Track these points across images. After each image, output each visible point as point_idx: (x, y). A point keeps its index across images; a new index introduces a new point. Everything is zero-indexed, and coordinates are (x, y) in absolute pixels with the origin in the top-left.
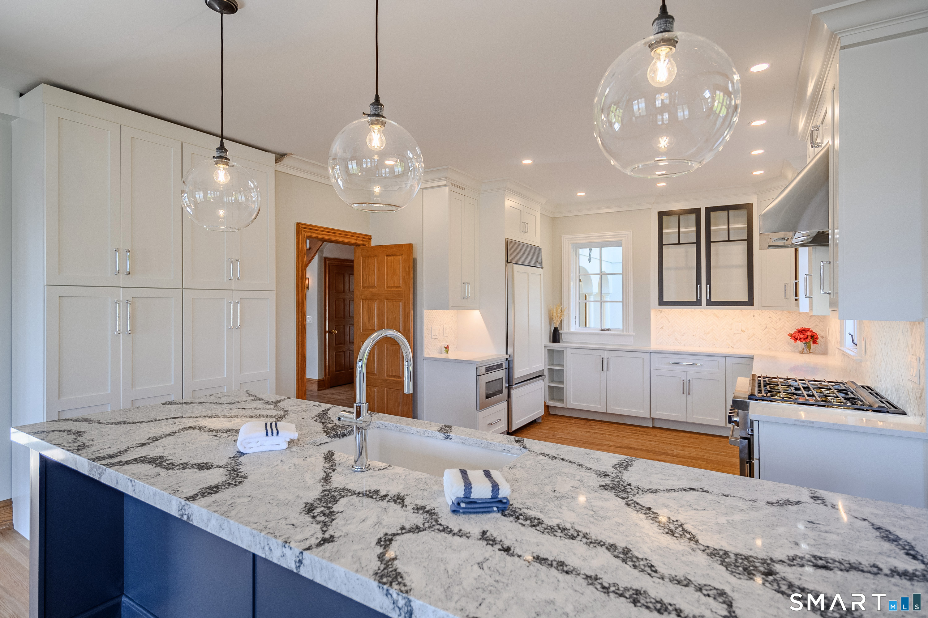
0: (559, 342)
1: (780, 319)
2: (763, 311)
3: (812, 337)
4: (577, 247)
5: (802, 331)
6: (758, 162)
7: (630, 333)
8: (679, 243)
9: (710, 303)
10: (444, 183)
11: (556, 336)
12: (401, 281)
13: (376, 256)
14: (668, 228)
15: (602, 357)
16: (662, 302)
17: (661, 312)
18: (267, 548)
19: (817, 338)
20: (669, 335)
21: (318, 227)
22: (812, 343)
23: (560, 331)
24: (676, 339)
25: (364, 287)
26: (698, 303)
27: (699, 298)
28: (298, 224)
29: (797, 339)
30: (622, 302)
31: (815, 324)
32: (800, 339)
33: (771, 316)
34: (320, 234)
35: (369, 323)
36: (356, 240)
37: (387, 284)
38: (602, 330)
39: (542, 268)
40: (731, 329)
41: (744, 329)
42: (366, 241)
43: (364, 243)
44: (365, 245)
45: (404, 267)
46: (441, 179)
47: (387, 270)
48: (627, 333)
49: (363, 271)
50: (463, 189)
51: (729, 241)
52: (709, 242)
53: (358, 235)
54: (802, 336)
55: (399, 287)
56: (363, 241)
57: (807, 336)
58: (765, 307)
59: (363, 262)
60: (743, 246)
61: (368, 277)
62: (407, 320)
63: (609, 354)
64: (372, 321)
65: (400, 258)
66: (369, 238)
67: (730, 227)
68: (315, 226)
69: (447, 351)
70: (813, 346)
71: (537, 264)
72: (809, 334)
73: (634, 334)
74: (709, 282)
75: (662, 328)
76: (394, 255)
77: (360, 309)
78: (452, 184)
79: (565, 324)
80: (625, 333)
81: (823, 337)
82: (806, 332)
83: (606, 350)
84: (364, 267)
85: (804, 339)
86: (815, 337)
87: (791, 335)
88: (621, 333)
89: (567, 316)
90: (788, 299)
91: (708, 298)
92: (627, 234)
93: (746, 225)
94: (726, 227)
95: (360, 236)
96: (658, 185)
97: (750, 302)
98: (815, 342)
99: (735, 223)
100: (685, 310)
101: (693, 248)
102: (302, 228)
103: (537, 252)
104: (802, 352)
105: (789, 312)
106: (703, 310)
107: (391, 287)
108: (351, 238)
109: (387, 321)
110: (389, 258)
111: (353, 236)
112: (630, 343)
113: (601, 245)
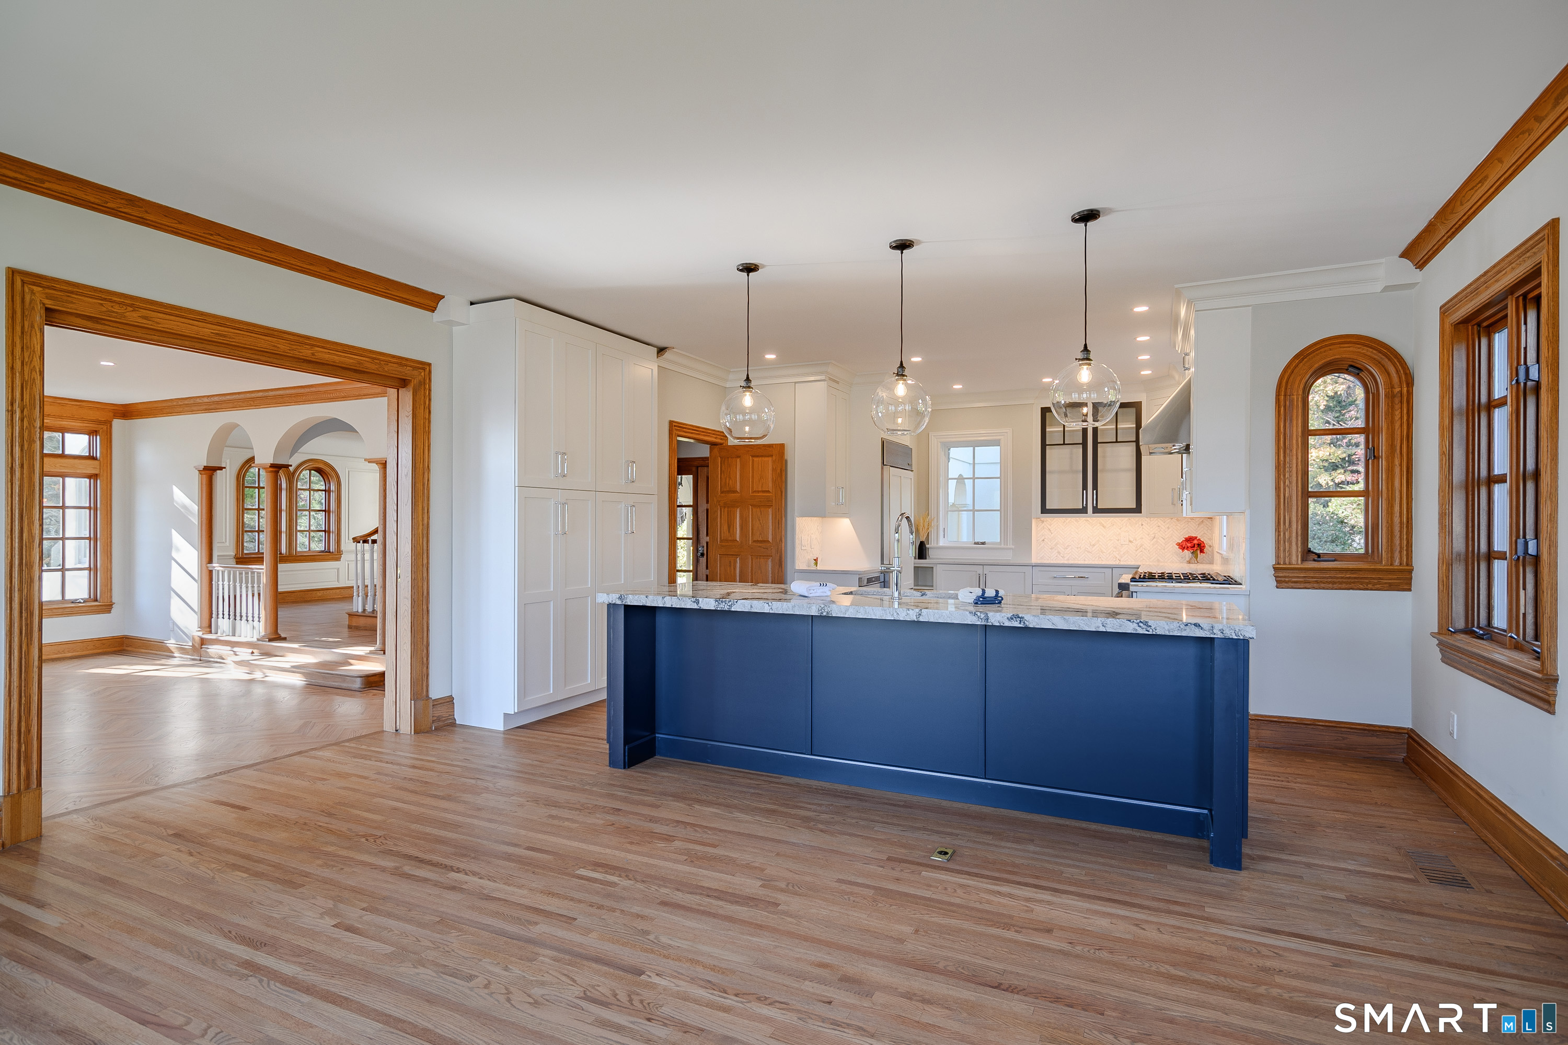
0: (926, 559)
1: (1168, 528)
2: (1152, 519)
3: (1199, 545)
4: (947, 447)
5: (1189, 539)
6: (1145, 365)
7: (1009, 546)
8: (1064, 444)
9: (1096, 510)
10: (823, 377)
11: (922, 551)
12: (770, 485)
13: (739, 457)
14: (1051, 425)
15: (978, 573)
16: (1044, 510)
17: (1043, 522)
18: (895, 614)
19: (1204, 547)
20: (1051, 549)
21: (686, 425)
22: (1199, 552)
23: (927, 546)
24: (1059, 553)
25: (722, 492)
26: (1084, 510)
27: (1084, 506)
28: (671, 423)
29: (1184, 548)
30: (1000, 511)
31: (1203, 533)
32: (1188, 547)
33: (1160, 525)
34: (687, 432)
35: (729, 531)
36: (716, 438)
37: (753, 488)
38: (976, 543)
39: (912, 471)
40: (1118, 540)
41: (1132, 540)
43: (722, 441)
44: (721, 444)
45: (773, 470)
46: (821, 373)
47: (753, 472)
48: (1006, 546)
49: (721, 474)
50: (837, 382)
51: (1117, 442)
52: (1095, 443)
53: (717, 433)
54: (1189, 545)
55: (768, 492)
56: (721, 439)
57: (1194, 544)
58: (1153, 515)
59: (721, 464)
60: (1130, 449)
61: (728, 480)
62: (779, 528)
63: (987, 569)
64: (733, 531)
65: (770, 459)
66: (725, 436)
67: (1118, 426)
68: (684, 424)
69: (816, 564)
70: (1200, 556)
71: (908, 467)
72: (1195, 542)
73: (1013, 547)
74: (1095, 487)
75: (1043, 540)
76: (762, 456)
77: (717, 517)
78: (830, 379)
79: (933, 537)
80: (1002, 546)
81: (1210, 546)
82: (1194, 540)
83: (983, 565)
84: (723, 469)
85: (1191, 547)
86: (1202, 545)
87: (1178, 544)
88: (999, 546)
89: (936, 528)
90: (1175, 505)
91: (1095, 505)
92: (1007, 432)
93: (1135, 426)
94: (1114, 427)
95: (719, 434)
96: (1044, 380)
97: (1138, 509)
98: (1202, 551)
99: (1124, 421)
100: (1070, 519)
101: (1080, 449)
102: (675, 426)
103: (907, 451)
104: (1189, 562)
105: (1178, 520)
106: (1088, 519)
107: (758, 492)
108: (711, 437)
109: (752, 529)
110: (756, 459)
111: (714, 434)
112: (1008, 557)
113: (975, 444)
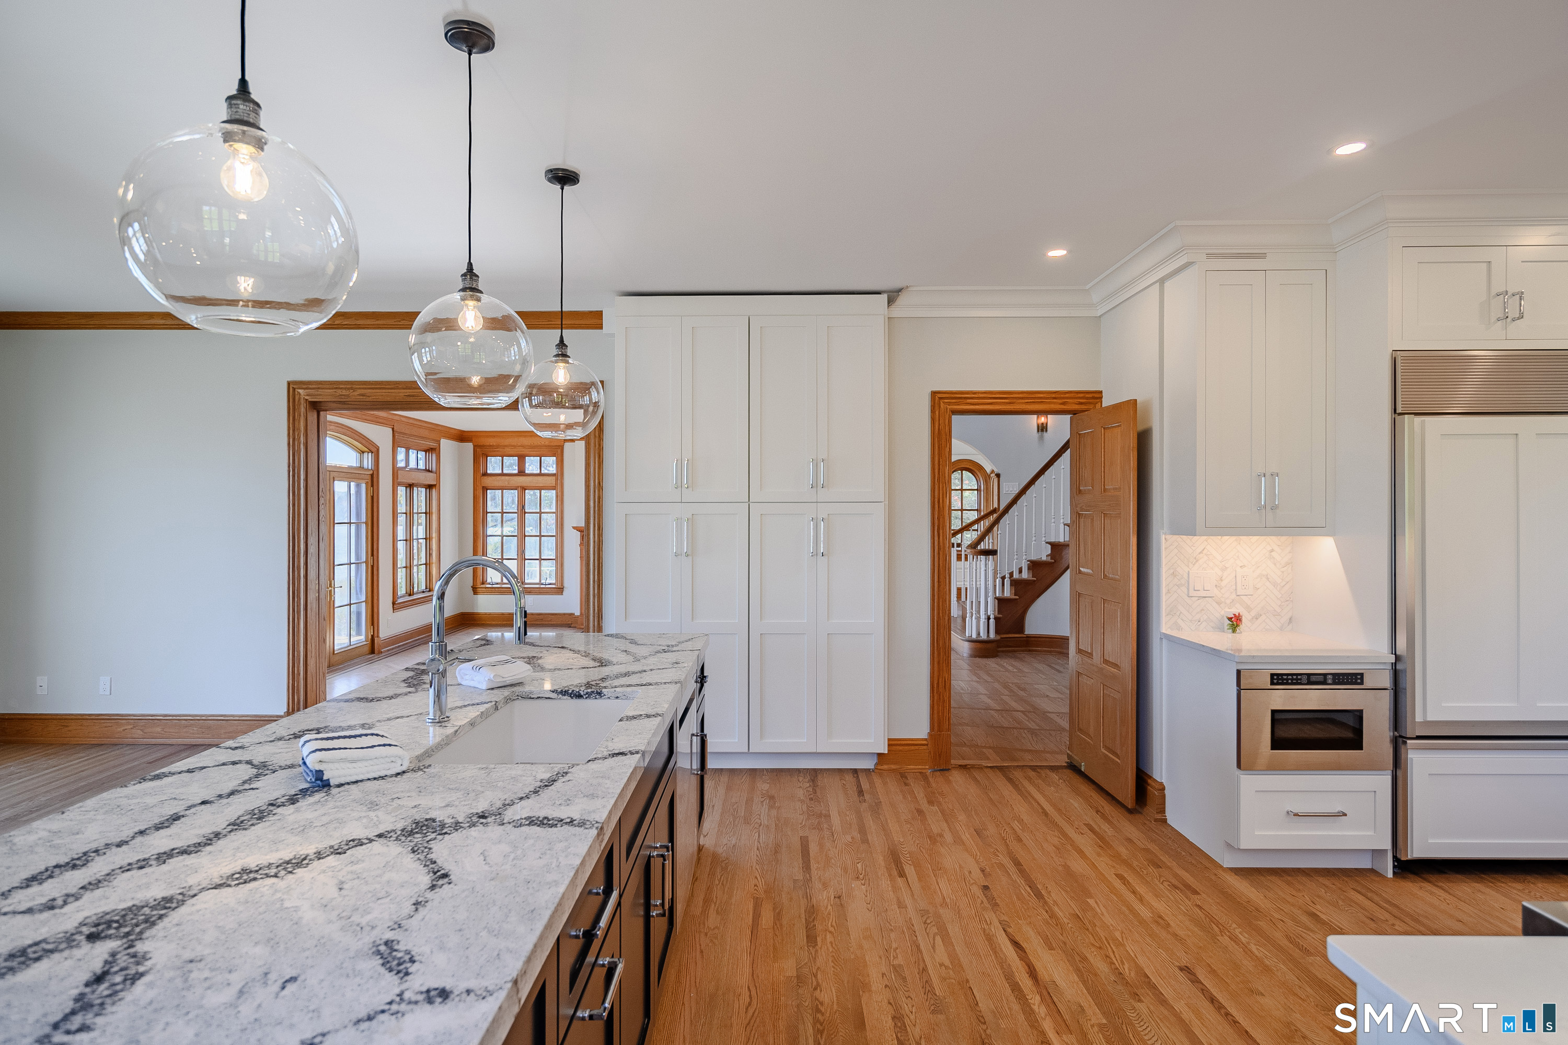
12: (1120, 477)
13: (1093, 430)
21: (974, 393)
25: (1079, 491)
28: (936, 394)
34: (978, 404)
35: (1085, 556)
37: (1104, 483)
42: (1090, 403)
43: (1083, 407)
44: (1085, 411)
47: (1104, 456)
49: (1078, 461)
50: (1263, 256)
53: (1067, 395)
55: (1118, 489)
56: (1081, 403)
59: (1078, 444)
61: (1084, 471)
65: (1119, 430)
66: (1097, 396)
68: (967, 392)
69: (1234, 628)
76: (1112, 426)
77: (1075, 532)
84: (1080, 452)
95: (1072, 395)
102: (940, 398)
107: (1109, 489)
108: (1049, 403)
110: (1107, 433)
111: (1055, 398)
